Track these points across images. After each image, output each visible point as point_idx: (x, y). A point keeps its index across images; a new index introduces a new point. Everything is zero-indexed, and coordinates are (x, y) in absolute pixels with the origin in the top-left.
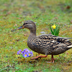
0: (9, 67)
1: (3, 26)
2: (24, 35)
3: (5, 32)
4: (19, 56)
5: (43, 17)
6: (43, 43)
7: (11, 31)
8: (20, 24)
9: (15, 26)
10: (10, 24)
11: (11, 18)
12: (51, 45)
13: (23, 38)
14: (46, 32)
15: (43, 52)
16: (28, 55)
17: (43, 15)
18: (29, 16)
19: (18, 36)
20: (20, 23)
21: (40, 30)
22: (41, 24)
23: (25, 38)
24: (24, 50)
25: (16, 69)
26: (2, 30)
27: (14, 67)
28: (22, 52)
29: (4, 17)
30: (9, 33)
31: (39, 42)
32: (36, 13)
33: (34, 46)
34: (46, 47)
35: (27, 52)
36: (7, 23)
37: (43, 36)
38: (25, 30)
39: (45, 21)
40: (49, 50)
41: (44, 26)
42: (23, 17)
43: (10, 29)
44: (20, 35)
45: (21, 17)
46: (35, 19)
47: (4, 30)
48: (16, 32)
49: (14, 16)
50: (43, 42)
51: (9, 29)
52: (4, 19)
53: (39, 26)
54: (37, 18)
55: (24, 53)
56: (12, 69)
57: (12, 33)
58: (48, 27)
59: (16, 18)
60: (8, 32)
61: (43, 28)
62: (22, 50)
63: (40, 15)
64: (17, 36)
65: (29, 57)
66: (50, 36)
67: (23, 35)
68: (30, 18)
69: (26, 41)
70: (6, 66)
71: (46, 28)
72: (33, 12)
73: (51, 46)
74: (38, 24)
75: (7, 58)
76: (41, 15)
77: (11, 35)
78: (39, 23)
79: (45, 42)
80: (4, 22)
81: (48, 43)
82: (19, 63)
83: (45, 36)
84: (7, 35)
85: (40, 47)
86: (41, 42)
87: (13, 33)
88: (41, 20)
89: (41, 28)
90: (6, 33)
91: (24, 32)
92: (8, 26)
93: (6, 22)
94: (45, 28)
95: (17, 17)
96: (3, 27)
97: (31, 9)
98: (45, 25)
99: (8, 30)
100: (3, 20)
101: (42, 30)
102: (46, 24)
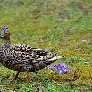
0: (38, 86)
1: (33, 31)
2: (60, 45)
3: (34, 40)
4: (52, 71)
5: (85, 20)
6: (20, 57)
7: (43, 39)
8: (55, 30)
9: (47, 32)
10: (42, 30)
11: (43, 21)
12: (30, 59)
13: (58, 48)
14: (89, 41)
15: (18, 68)
16: (63, 71)
17: (85, 18)
18: (67, 19)
19: (52, 46)
20: (55, 28)
21: (80, 38)
22: (82, 30)
23: (60, 48)
24: (58, 64)
25: (47, 89)
26: (31, 37)
27: (45, 86)
28: (56, 66)
29: (34, 20)
30: (39, 42)
31: (15, 55)
32: (76, 15)
33: (8, 59)
34: (23, 62)
35: (63, 66)
36: (38, 28)
37: (19, 47)
38: (61, 38)
39: (88, 26)
40: (27, 65)
41: (86, 33)
42: (58, 20)
43: (42, 35)
44: (54, 44)
45: (56, 20)
46: (75, 24)
47: (33, 37)
48: (49, 41)
49: (47, 18)
50: (20, 55)
51: (40, 35)
52: (34, 22)
53: (80, 32)
54: (77, 22)
55: (59, 69)
56: (43, 89)
57: (43, 41)
58: (91, 34)
59: (49, 22)
60: (38, 40)
61: (85, 35)
62: (56, 64)
63: (81, 17)
64: (50, 45)
65: (65, 73)
66: (28, 47)
67: (58, 44)
68: (68, 22)
69: (62, 52)
70: (35, 85)
71: (89, 35)
72: (73, 13)
73: (30, 61)
74: (79, 30)
75: (36, 74)
76: (83, 19)
77: (42, 44)
78: (79, 28)
79: (22, 55)
80: (34, 27)
81: (26, 56)
82: (51, 81)
83: (22, 47)
84: (37, 43)
85: (16, 61)
86: (17, 55)
87: (45, 42)
88: (83, 24)
89: (82, 35)
90: (36, 41)
91: (60, 40)
92: (39, 31)
93: (36, 27)
94: (87, 35)
95: (50, 20)
96: (32, 33)
97: (69, 9)
98: (88, 32)
99: (38, 37)
100: (32, 24)
101: (83, 37)
102: (89, 30)
